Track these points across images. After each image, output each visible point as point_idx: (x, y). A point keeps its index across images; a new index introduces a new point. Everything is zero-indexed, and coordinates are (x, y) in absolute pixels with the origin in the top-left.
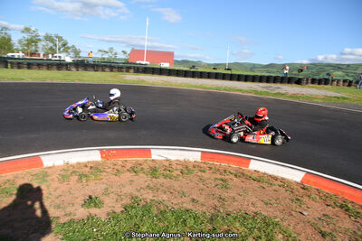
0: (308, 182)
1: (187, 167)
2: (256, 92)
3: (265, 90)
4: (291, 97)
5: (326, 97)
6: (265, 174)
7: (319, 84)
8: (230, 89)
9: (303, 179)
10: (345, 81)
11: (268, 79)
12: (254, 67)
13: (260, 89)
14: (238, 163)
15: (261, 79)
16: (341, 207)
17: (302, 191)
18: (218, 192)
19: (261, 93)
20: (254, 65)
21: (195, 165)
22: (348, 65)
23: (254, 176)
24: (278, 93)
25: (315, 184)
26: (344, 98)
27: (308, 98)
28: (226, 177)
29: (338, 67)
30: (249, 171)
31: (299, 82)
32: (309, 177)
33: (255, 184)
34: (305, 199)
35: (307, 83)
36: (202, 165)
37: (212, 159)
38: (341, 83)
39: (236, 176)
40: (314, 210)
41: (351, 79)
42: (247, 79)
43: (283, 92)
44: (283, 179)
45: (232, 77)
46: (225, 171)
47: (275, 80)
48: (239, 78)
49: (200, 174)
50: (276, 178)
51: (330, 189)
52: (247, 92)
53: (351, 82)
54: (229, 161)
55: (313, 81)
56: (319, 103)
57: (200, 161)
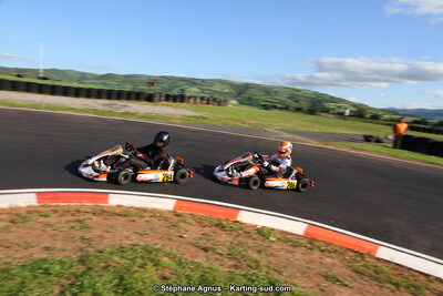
1: (18, 215)
2: (95, 111)
3: (107, 109)
4: (143, 117)
5: (184, 118)
6: (131, 207)
7: (175, 101)
8: (55, 108)
9: (176, 207)
10: (202, 98)
11: (109, 95)
12: (83, 77)
13: (100, 108)
14: (92, 200)
15: (99, 94)
16: (217, 225)
17: (176, 218)
18: (78, 234)
19: (103, 113)
20: (83, 74)
21: (30, 211)
22: (203, 81)
23: (118, 211)
24: (127, 113)
25: (189, 209)
26: (203, 118)
28: (82, 218)
29: (192, 82)
30: (110, 207)
31: (150, 98)
32: (181, 203)
33: (122, 219)
34: (182, 224)
35: (160, 100)
36: (41, 209)
38: (198, 100)
39: (94, 214)
40: (192, 232)
41: (207, 96)
42: (77, 93)
43: (132, 111)
44: (154, 210)
45: (54, 90)
46: (78, 211)
47: (119, 95)
48: (66, 91)
49: (42, 219)
50: (145, 210)
51: (204, 212)
52: (82, 111)
53: (208, 100)
54: (80, 200)
55: (168, 98)
56: (177, 123)
57: (37, 204)
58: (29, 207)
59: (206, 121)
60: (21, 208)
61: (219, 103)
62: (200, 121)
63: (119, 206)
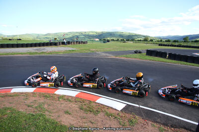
24: (44, 53)
35: (60, 45)
38: (75, 43)
61: (84, 43)
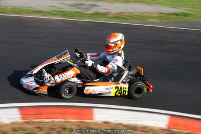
0: (176, 126)
2: (64, 13)
5: (162, 16)
6: (120, 124)
9: (170, 123)
14: (77, 115)
19: (71, 14)
25: (185, 127)
26: (186, 15)
27: (140, 17)
30: (96, 124)
32: (176, 120)
36: (27, 126)
37: (39, 115)
43: (102, 11)
44: (145, 127)
46: (64, 129)
50: (134, 128)
52: (49, 13)
54: (64, 115)
56: (155, 23)
57: (20, 121)
58: (13, 123)
59: (188, 18)
60: (6, 125)
62: (181, 19)
63: (105, 122)
